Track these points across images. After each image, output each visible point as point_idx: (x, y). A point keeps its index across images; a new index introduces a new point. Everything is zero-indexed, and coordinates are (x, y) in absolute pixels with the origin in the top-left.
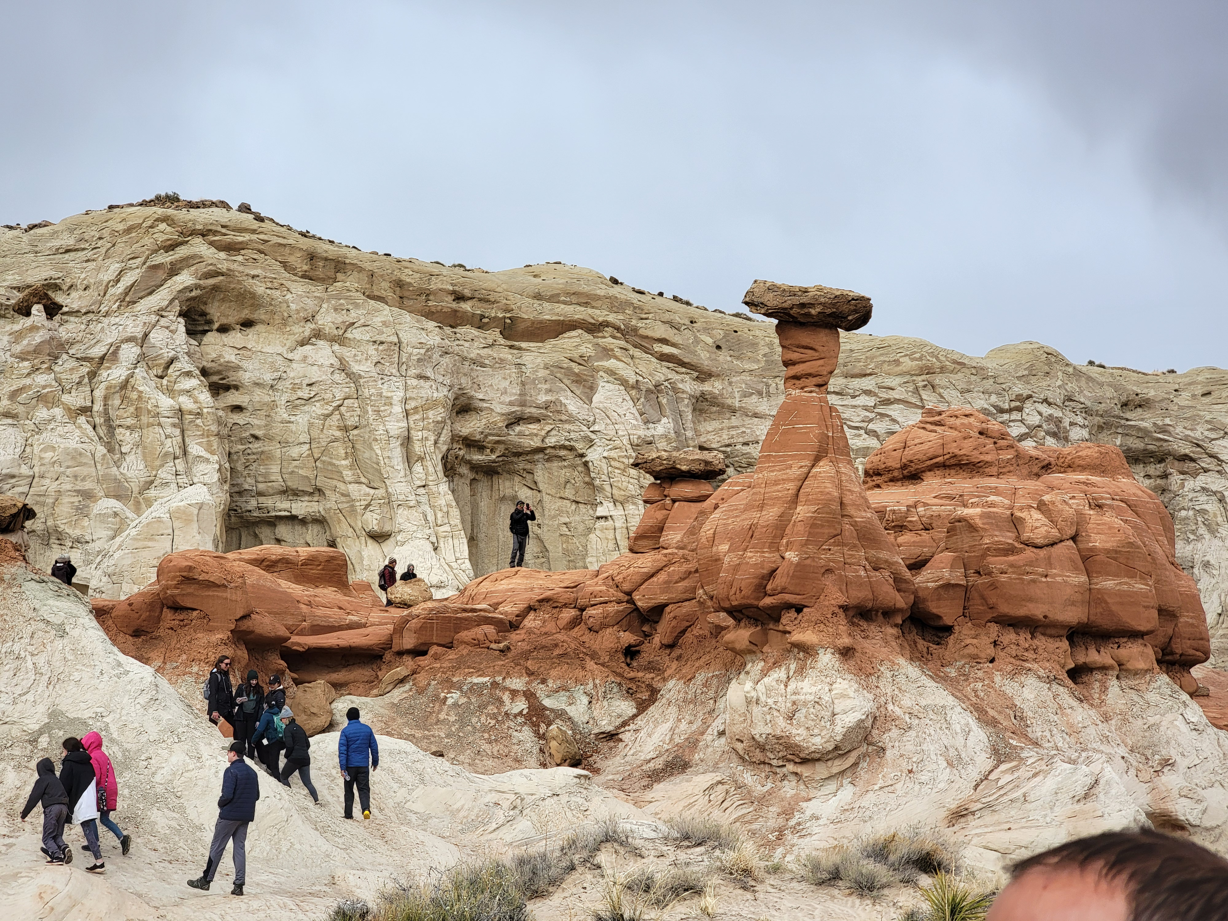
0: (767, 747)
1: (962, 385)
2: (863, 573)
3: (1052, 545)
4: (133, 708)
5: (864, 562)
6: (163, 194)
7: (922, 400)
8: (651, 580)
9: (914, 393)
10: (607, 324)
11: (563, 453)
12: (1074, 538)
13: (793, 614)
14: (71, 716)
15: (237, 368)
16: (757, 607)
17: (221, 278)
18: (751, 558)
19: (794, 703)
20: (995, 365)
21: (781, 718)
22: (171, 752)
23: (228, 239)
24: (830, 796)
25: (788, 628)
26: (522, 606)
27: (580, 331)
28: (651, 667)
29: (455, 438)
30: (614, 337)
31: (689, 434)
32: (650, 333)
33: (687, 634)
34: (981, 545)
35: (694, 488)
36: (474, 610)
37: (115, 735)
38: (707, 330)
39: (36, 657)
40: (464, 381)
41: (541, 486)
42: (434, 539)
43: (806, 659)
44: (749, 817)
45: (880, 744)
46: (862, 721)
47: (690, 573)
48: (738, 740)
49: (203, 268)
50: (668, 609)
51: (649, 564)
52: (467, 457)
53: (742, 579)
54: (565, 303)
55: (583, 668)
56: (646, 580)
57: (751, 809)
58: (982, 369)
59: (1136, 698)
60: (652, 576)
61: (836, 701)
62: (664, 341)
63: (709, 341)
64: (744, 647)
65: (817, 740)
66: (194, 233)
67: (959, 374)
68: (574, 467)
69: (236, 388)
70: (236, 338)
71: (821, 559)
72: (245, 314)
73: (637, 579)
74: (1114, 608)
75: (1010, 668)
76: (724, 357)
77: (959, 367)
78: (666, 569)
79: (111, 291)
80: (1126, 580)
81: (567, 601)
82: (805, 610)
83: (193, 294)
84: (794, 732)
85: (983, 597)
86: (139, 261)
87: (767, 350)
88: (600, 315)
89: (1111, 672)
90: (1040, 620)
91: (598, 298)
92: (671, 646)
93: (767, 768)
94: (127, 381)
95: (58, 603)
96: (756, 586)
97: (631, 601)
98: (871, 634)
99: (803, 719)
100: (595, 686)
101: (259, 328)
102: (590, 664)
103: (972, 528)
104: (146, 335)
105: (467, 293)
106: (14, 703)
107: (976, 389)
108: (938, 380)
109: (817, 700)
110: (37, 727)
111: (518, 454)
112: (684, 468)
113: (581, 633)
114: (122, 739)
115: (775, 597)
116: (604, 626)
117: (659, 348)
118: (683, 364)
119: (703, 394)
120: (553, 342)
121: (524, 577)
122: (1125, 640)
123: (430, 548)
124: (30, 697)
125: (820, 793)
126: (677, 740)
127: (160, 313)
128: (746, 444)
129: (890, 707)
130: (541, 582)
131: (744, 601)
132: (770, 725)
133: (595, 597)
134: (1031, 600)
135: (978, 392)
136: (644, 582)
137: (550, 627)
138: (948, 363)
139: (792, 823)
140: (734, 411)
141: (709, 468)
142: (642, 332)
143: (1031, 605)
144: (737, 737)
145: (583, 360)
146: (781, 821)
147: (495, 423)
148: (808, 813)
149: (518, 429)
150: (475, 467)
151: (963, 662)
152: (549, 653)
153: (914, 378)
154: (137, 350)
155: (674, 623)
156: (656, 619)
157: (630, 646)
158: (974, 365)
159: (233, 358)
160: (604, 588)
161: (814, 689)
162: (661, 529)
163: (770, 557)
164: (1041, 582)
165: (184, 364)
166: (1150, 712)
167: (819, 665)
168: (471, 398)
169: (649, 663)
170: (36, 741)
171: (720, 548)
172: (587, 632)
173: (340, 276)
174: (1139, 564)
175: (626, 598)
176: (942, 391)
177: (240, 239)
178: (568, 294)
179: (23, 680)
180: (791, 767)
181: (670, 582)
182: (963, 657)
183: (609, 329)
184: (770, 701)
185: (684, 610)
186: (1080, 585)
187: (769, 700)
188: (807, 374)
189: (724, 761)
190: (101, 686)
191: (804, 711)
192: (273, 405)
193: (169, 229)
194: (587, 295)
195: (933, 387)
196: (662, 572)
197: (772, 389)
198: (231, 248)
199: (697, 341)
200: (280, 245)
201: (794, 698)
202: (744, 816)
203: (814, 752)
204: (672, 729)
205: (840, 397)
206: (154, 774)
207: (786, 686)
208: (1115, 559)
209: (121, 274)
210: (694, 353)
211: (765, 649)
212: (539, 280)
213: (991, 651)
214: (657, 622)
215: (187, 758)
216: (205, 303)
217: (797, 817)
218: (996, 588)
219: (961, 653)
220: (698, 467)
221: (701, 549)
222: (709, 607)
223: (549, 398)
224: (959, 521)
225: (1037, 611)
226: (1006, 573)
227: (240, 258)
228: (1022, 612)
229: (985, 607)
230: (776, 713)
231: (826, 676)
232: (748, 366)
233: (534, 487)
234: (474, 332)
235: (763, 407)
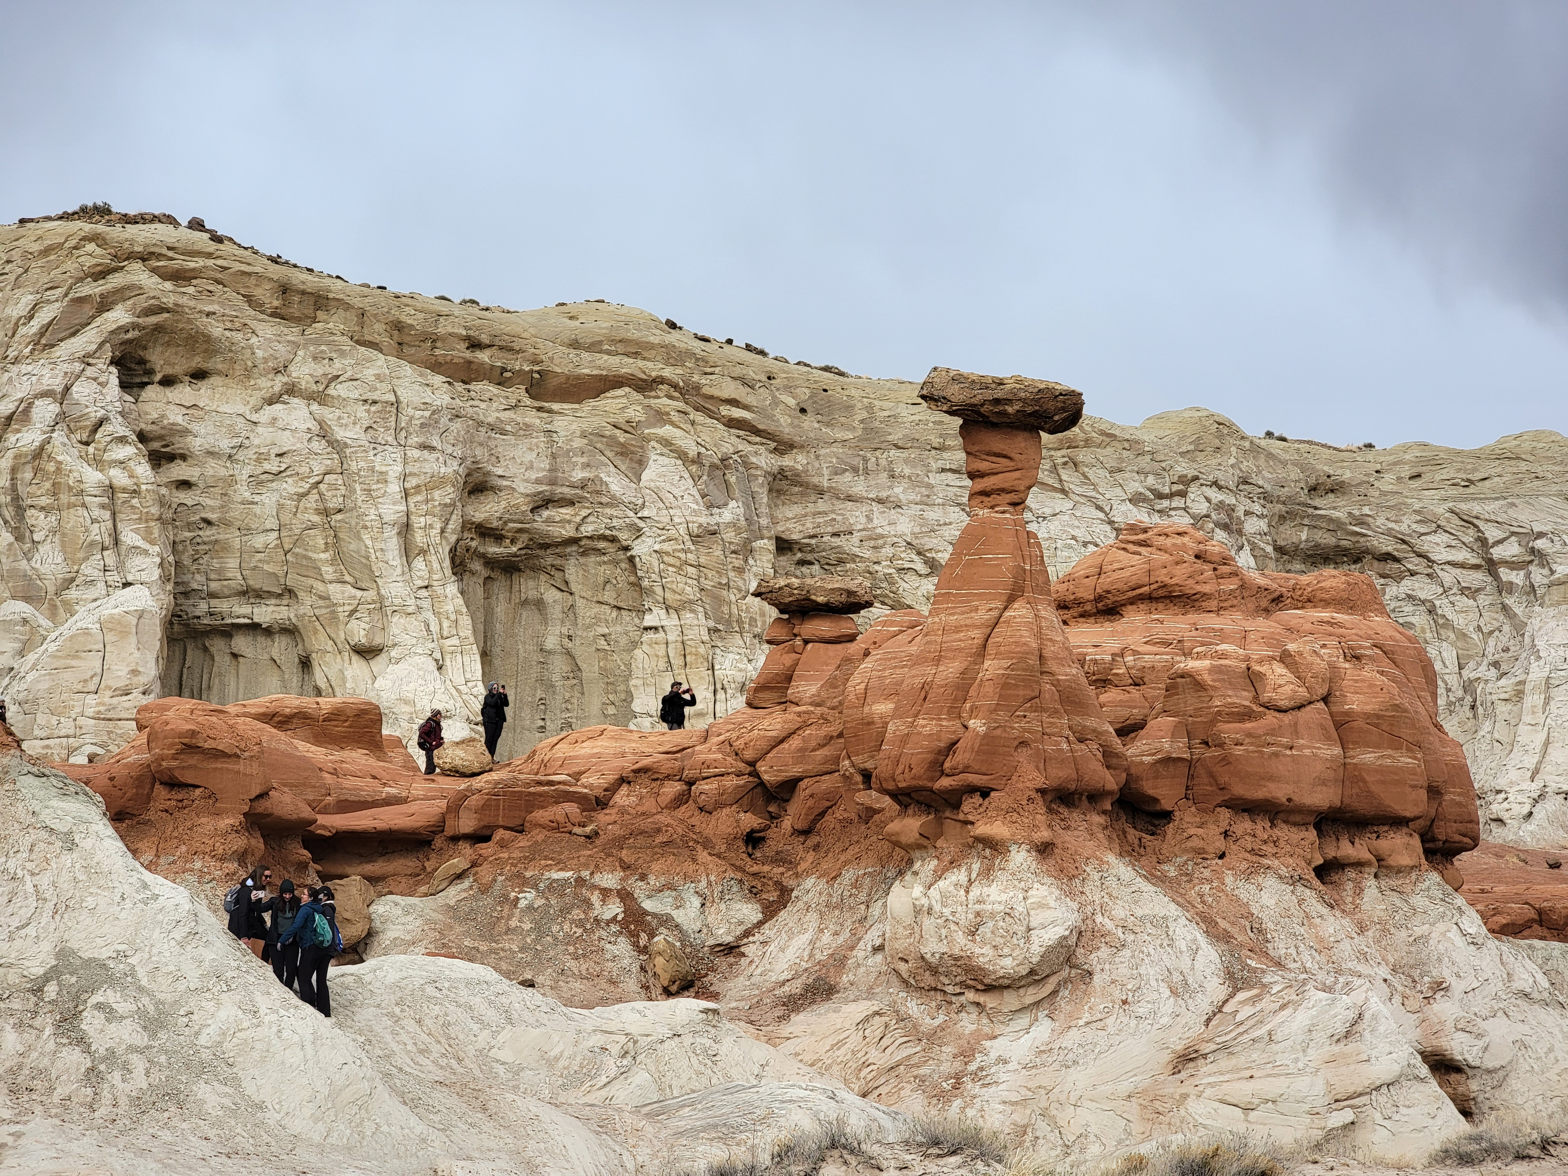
0: (940, 970)
1: (1111, 463)
2: (1065, 746)
3: (1299, 708)
4: (166, 946)
5: (1068, 732)
6: (90, 204)
7: (1061, 480)
8: (781, 746)
9: (1051, 472)
10: (661, 380)
11: (602, 545)
12: (1325, 699)
13: (977, 799)
14: (86, 955)
15: (186, 432)
16: (931, 790)
17: (166, 315)
18: (923, 726)
19: (978, 914)
20: (1152, 437)
21: (960, 933)
22: (219, 1004)
23: (176, 264)
24: (1022, 1033)
25: (970, 818)
26: (612, 777)
27: (627, 389)
28: (779, 859)
29: (467, 525)
30: (670, 397)
31: (764, 521)
32: (716, 392)
33: (827, 817)
34: (1210, 708)
35: (832, 625)
36: (551, 783)
37: (144, 982)
38: (789, 389)
39: (38, 877)
40: (479, 451)
41: (574, 587)
42: (438, 655)
43: (994, 857)
44: (915, 1060)
45: (1086, 967)
46: (1065, 938)
47: (832, 738)
48: (901, 959)
49: (142, 302)
50: (802, 784)
51: (778, 726)
52: (481, 550)
53: (912, 754)
54: (609, 353)
55: (694, 860)
56: (775, 747)
57: (918, 1049)
58: (1137, 442)
59: (1398, 902)
60: (782, 741)
61: (1032, 912)
62: (733, 402)
63: (792, 402)
64: (912, 840)
65: (1008, 962)
66: (131, 256)
67: (1109, 449)
68: (616, 563)
69: (183, 457)
70: (184, 393)
71: (1014, 728)
72: (197, 362)
73: (763, 745)
74: (1374, 788)
75: (1244, 865)
76: (809, 423)
77: (1108, 440)
78: (800, 732)
79: (22, 330)
80: (1390, 752)
81: (670, 772)
82: (993, 794)
83: (130, 335)
84: (978, 951)
85: (1211, 775)
86: (58, 292)
87: (865, 415)
88: (654, 368)
89: (1367, 869)
90: (1282, 805)
91: (651, 346)
92: (806, 832)
93: (939, 996)
94: (42, 448)
95: (64, 805)
96: (930, 763)
97: (755, 774)
98: (1073, 824)
99: (989, 935)
100: (709, 883)
101: (214, 380)
102: (703, 856)
103: (1199, 685)
104: (67, 389)
105: (482, 337)
106: (11, 939)
107: (1129, 468)
108: (1082, 455)
109: (1008, 911)
110: (41, 971)
111: (545, 546)
112: (821, 599)
113: (690, 813)
114: (153, 986)
115: (955, 778)
116: (719, 805)
117: (726, 411)
118: (757, 432)
119: (782, 470)
120: (592, 403)
121: (612, 738)
122: (1386, 828)
123: (432, 666)
124: (31, 931)
125: (1008, 1029)
126: (819, 956)
127: (86, 360)
128: (836, 535)
129: (1099, 919)
130: (634, 745)
131: (914, 783)
132: (945, 942)
133: (708, 767)
134: (1271, 778)
135: (1132, 471)
136: (771, 749)
137: (649, 805)
138: (1094, 434)
139: (972, 1067)
140: (821, 493)
141: (852, 600)
142: (706, 390)
143: (1271, 786)
144: (900, 955)
145: (630, 427)
146: (958, 1065)
147: (517, 506)
148: (993, 1055)
149: (546, 513)
150: (490, 563)
151: (1185, 858)
152: (650, 840)
153: (1052, 453)
154: (55, 408)
155: (810, 802)
156: (786, 797)
157: (753, 831)
158: (1127, 437)
159: (179, 419)
160: (720, 756)
161: (1004, 897)
162: (789, 678)
163: (950, 725)
164: (1285, 756)
165: (117, 428)
166: (1417, 920)
167: (1011, 865)
168: (488, 473)
169: (777, 853)
170: (41, 989)
171: (874, 708)
172: (697, 812)
173: (321, 315)
174: (1406, 732)
175: (749, 769)
176: (1086, 470)
177: (192, 265)
178: (613, 341)
179: (21, 907)
180: (971, 995)
181: (806, 749)
182: (1186, 851)
183: (665, 387)
184: (947, 911)
185: (824, 786)
186: (1333, 759)
187: (944, 910)
188: (998, 490)
189: (881, 985)
190: (123, 915)
191: (991, 924)
192: (231, 481)
193: (99, 251)
194: (637, 343)
195: (1075, 465)
196: (795, 736)
197: (871, 465)
198: (179, 277)
199: (776, 402)
200: (244, 273)
201: (978, 907)
202: (909, 1057)
203: (1003, 977)
204: (812, 942)
205: (958, 476)
206: (197, 1034)
207: (967, 892)
208: (1377, 726)
209: (34, 308)
210: (771, 417)
211: (939, 844)
212: (575, 323)
213: (1220, 844)
214: (788, 801)
215: (240, 1012)
216: (145, 348)
217: (979, 1060)
218: (1230, 763)
219: (1183, 846)
220: (839, 598)
221: (848, 708)
222: (857, 783)
223: (586, 474)
224: (1182, 677)
225: (1279, 792)
226: (1242, 744)
227: (191, 290)
228: (1260, 794)
229: (1214, 788)
230: (953, 927)
231: (1020, 880)
232: (840, 435)
233: (565, 588)
234: (493, 389)
235: (859, 487)
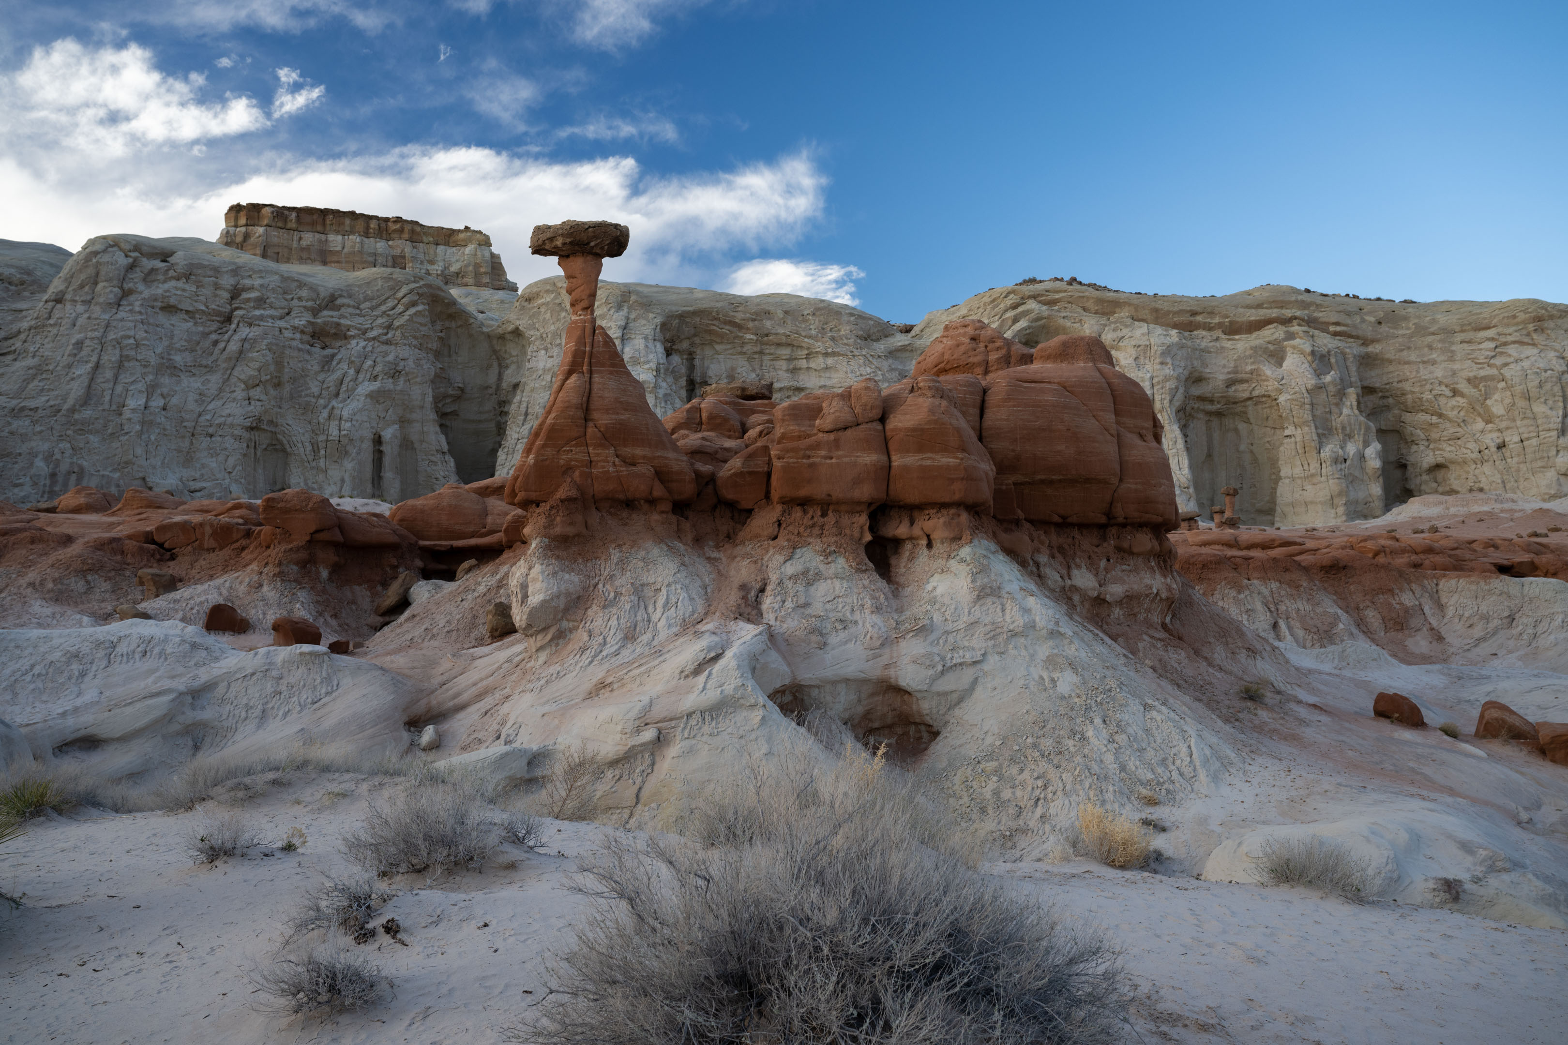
2: (611, 469)
3: (845, 429)
5: (615, 460)
6: (1029, 278)
10: (1296, 318)
11: (1264, 399)
12: (880, 420)
23: (1049, 298)
27: (1275, 325)
29: (1187, 397)
30: (1299, 325)
31: (1354, 379)
32: (1327, 320)
38: (1370, 313)
40: (1195, 363)
41: (1252, 420)
49: (1034, 316)
52: (1201, 408)
62: (1337, 324)
63: (1373, 320)
66: (1030, 298)
68: (1270, 407)
71: (561, 460)
76: (1384, 328)
80: (929, 455)
87: (1417, 321)
88: (1288, 313)
89: (921, 543)
90: (831, 499)
91: (1293, 303)
105: (1199, 310)
108: (1547, 325)
111: (1236, 403)
117: (1332, 328)
119: (1366, 354)
120: (1257, 333)
140: (1391, 362)
142: (1321, 320)
145: (1276, 342)
147: (1219, 386)
149: (1233, 388)
150: (1209, 413)
153: (1527, 325)
164: (826, 464)
168: (1201, 373)
173: (1117, 310)
177: (1057, 297)
178: (1270, 303)
182: (751, 536)
183: (1296, 321)
186: (873, 464)
194: (1286, 302)
197: (1419, 345)
199: (1363, 321)
208: (917, 437)
210: (1360, 328)
212: (1252, 297)
213: (774, 530)
219: (750, 533)
223: (1253, 367)
225: (820, 490)
227: (1056, 308)
228: (804, 492)
232: (1400, 332)
233: (1248, 421)
234: (1204, 333)
235: (1413, 357)
